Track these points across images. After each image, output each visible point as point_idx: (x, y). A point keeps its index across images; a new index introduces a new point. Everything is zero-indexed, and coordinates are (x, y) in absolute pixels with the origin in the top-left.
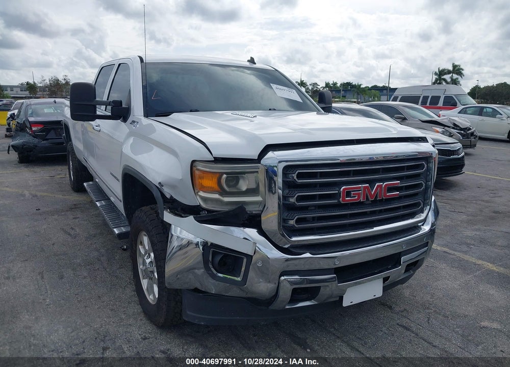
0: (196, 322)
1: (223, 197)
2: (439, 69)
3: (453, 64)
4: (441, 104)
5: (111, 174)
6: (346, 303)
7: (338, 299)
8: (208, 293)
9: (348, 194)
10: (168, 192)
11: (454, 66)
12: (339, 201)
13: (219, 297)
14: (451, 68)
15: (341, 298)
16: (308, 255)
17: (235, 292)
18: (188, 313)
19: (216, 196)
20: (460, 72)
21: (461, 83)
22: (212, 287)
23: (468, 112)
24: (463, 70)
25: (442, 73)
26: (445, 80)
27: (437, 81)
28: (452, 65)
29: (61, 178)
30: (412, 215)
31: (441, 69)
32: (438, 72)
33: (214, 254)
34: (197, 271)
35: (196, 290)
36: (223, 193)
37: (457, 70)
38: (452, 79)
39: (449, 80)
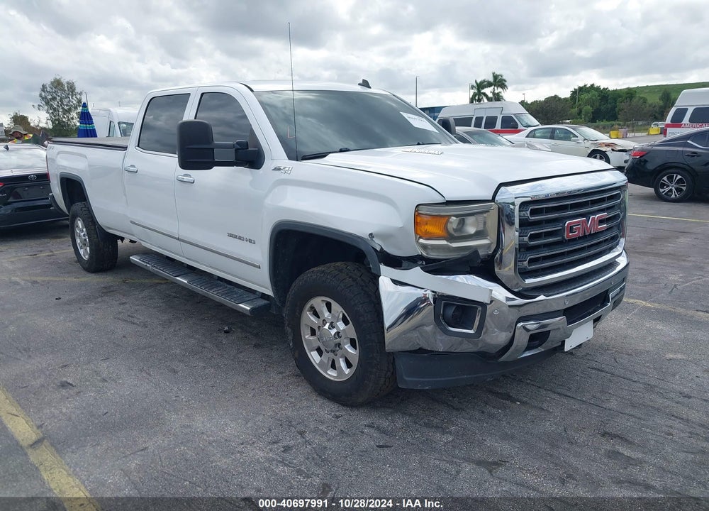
0: (419, 387)
1: (451, 243)
2: (476, 82)
3: (494, 74)
4: (498, 126)
5: (231, 235)
6: (567, 348)
7: (560, 343)
8: (433, 351)
9: (571, 230)
10: (378, 244)
11: (495, 77)
12: (563, 237)
13: (447, 355)
14: (491, 79)
15: (563, 343)
16: (542, 297)
17: (467, 347)
18: (407, 379)
19: (444, 242)
20: (503, 84)
21: (504, 97)
22: (441, 343)
23: (537, 135)
24: (505, 81)
25: (481, 86)
26: (485, 94)
27: (475, 96)
28: (492, 75)
29: (48, 256)
30: (610, 250)
31: (478, 82)
32: (475, 85)
33: (446, 306)
34: (425, 328)
35: (421, 351)
36: (451, 238)
37: (499, 82)
38: (494, 93)
39: (490, 95)
